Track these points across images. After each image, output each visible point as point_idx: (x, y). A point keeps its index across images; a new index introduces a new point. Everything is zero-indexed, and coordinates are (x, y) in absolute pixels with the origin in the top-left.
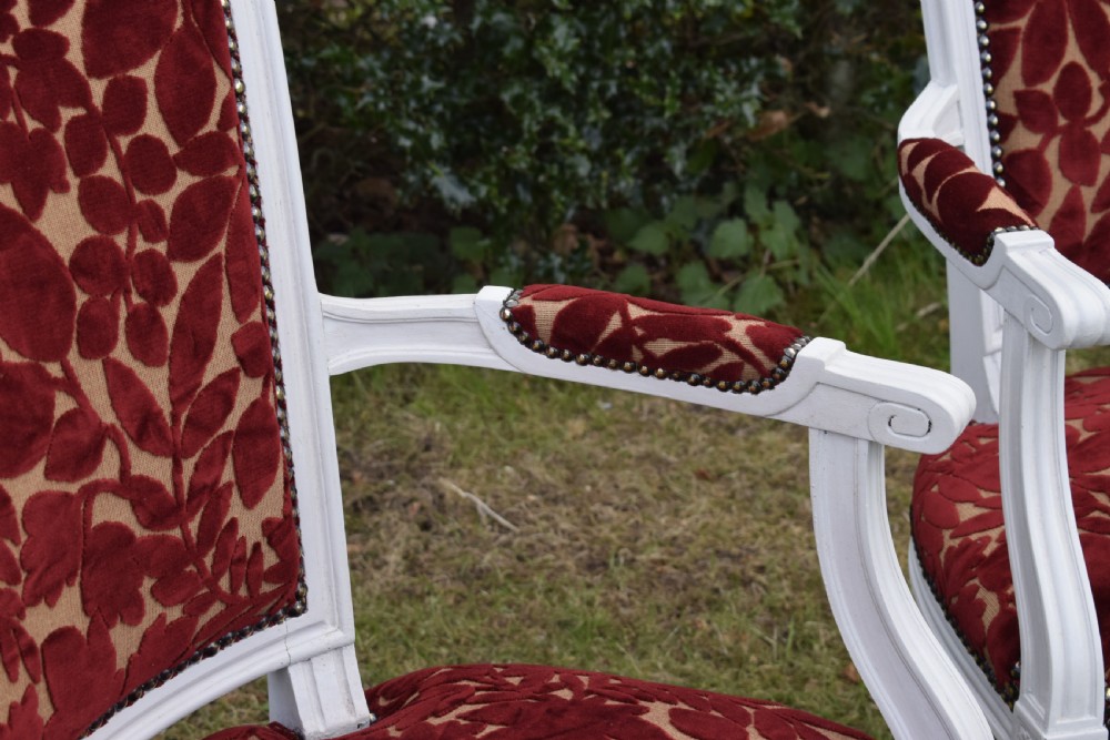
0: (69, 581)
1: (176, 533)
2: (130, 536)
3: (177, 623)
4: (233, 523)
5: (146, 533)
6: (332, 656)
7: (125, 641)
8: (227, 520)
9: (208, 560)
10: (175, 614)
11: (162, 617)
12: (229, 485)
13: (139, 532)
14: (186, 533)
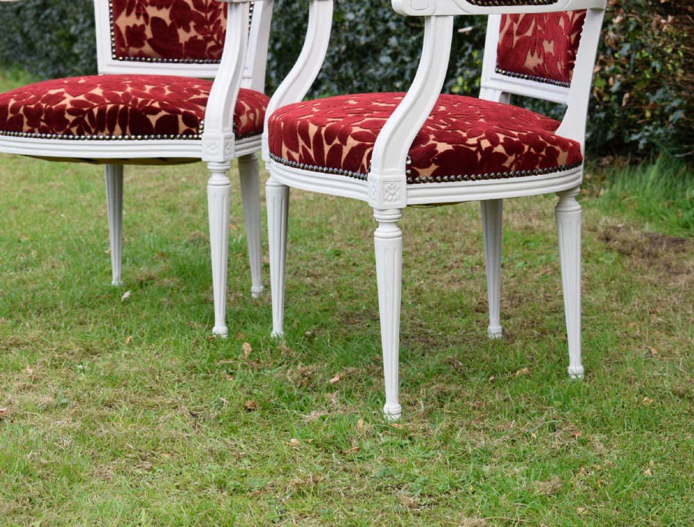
0: (167, 7)
1: (203, 14)
2: (189, 8)
3: (200, 41)
4: (220, 21)
5: (195, 10)
6: (247, 79)
7: (183, 36)
8: (218, 19)
9: (211, 27)
10: (200, 37)
11: (196, 37)
12: (221, 10)
13: (192, 8)
14: (206, 16)
